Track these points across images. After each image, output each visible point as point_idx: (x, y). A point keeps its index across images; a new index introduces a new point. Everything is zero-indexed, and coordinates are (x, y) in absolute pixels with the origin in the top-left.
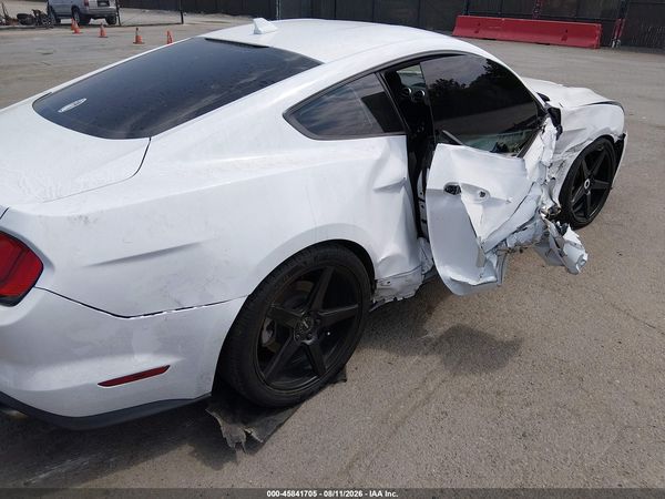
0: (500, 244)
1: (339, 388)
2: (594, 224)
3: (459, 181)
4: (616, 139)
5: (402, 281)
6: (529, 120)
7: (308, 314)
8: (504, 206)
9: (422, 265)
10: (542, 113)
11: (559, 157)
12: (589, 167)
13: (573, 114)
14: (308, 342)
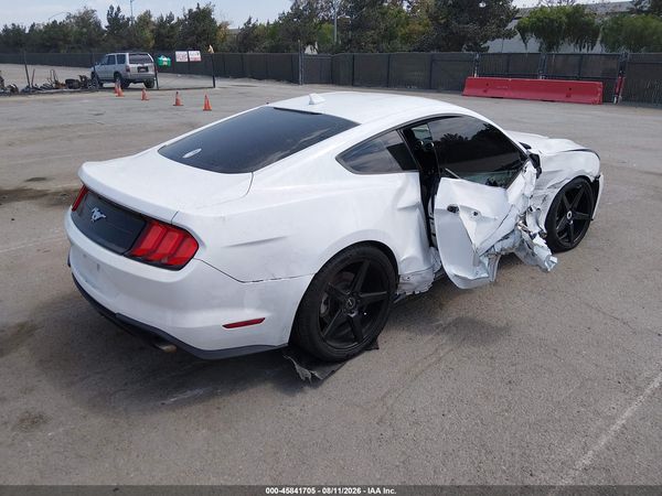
0: (490, 249)
1: (372, 353)
2: (578, 248)
3: (458, 203)
4: (592, 179)
5: (418, 278)
6: (514, 163)
7: (352, 295)
8: (492, 223)
9: (433, 267)
10: (524, 158)
11: (541, 193)
12: (570, 201)
13: (550, 159)
14: (352, 316)
